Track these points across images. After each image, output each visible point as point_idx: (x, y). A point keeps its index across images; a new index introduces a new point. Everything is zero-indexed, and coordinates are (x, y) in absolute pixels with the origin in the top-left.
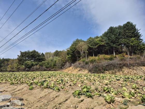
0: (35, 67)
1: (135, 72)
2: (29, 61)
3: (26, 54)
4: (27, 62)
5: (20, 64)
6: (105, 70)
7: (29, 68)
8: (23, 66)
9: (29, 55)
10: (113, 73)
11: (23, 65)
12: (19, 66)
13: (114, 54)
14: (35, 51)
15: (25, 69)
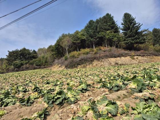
0: (24, 66)
1: (102, 63)
2: (17, 61)
3: (14, 54)
4: (15, 62)
5: (9, 64)
6: (78, 65)
7: (19, 68)
8: (12, 67)
9: (17, 55)
10: (84, 67)
11: (11, 65)
12: (8, 67)
13: (94, 47)
14: (24, 49)
15: (15, 69)
